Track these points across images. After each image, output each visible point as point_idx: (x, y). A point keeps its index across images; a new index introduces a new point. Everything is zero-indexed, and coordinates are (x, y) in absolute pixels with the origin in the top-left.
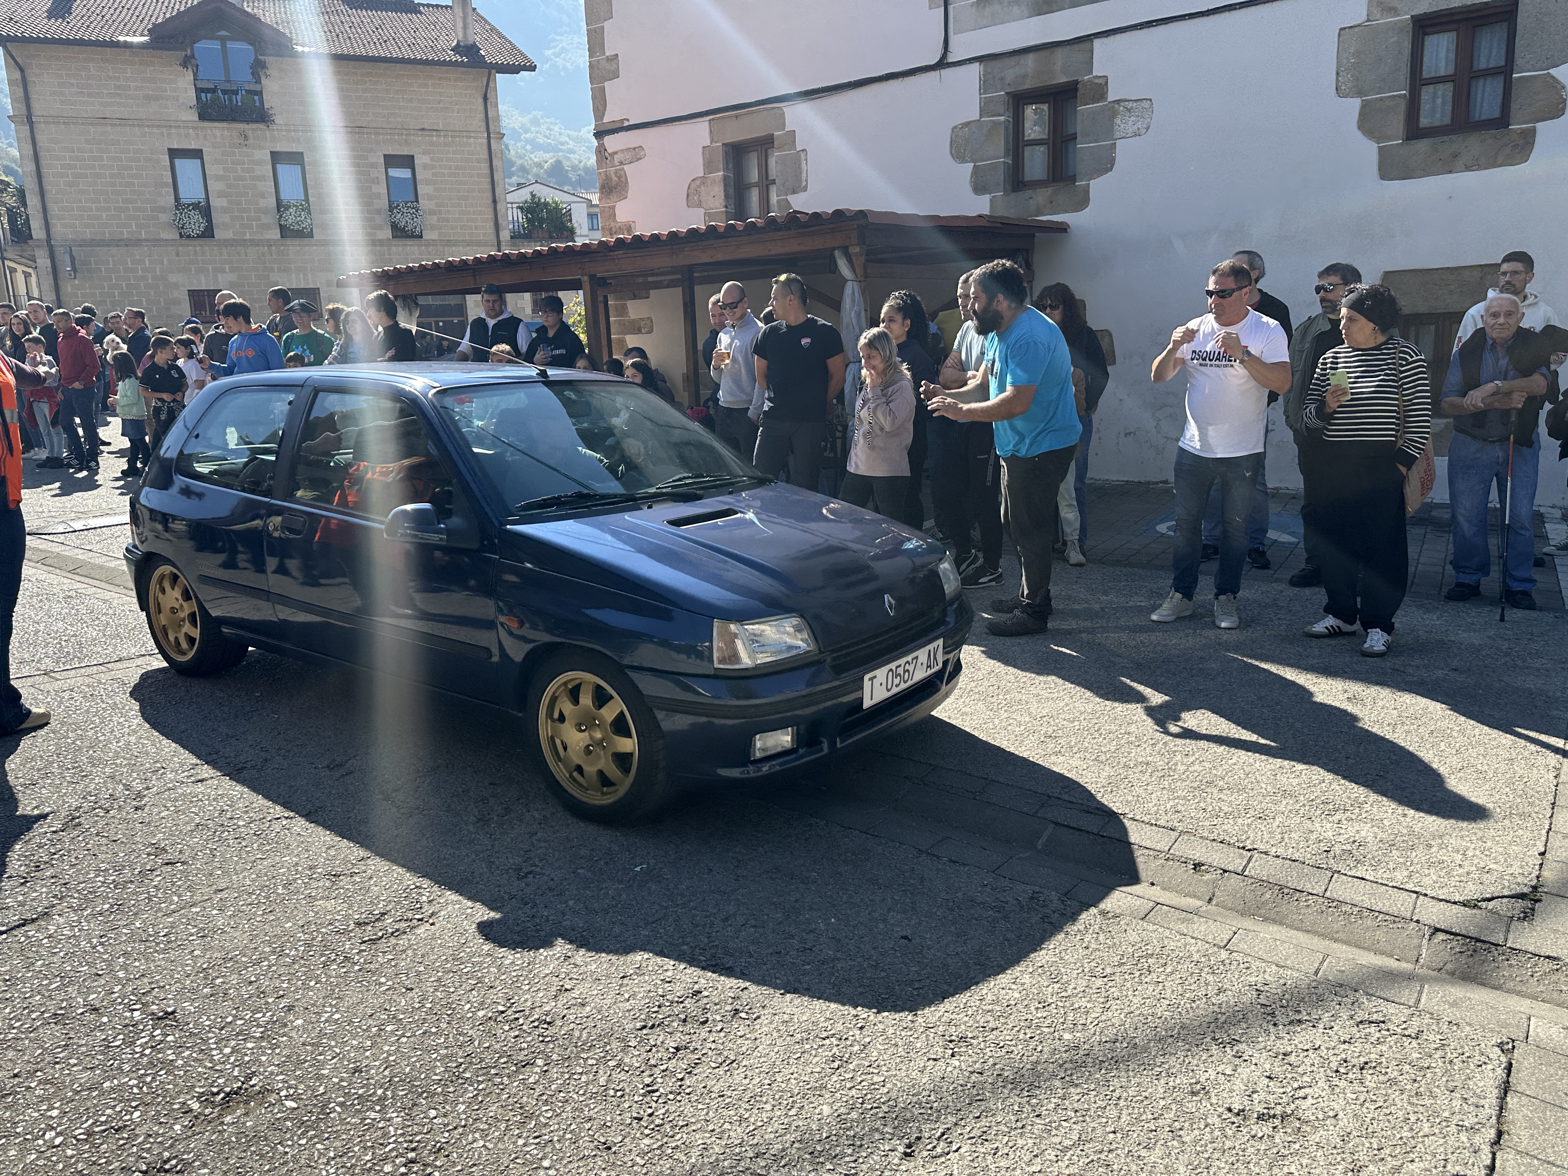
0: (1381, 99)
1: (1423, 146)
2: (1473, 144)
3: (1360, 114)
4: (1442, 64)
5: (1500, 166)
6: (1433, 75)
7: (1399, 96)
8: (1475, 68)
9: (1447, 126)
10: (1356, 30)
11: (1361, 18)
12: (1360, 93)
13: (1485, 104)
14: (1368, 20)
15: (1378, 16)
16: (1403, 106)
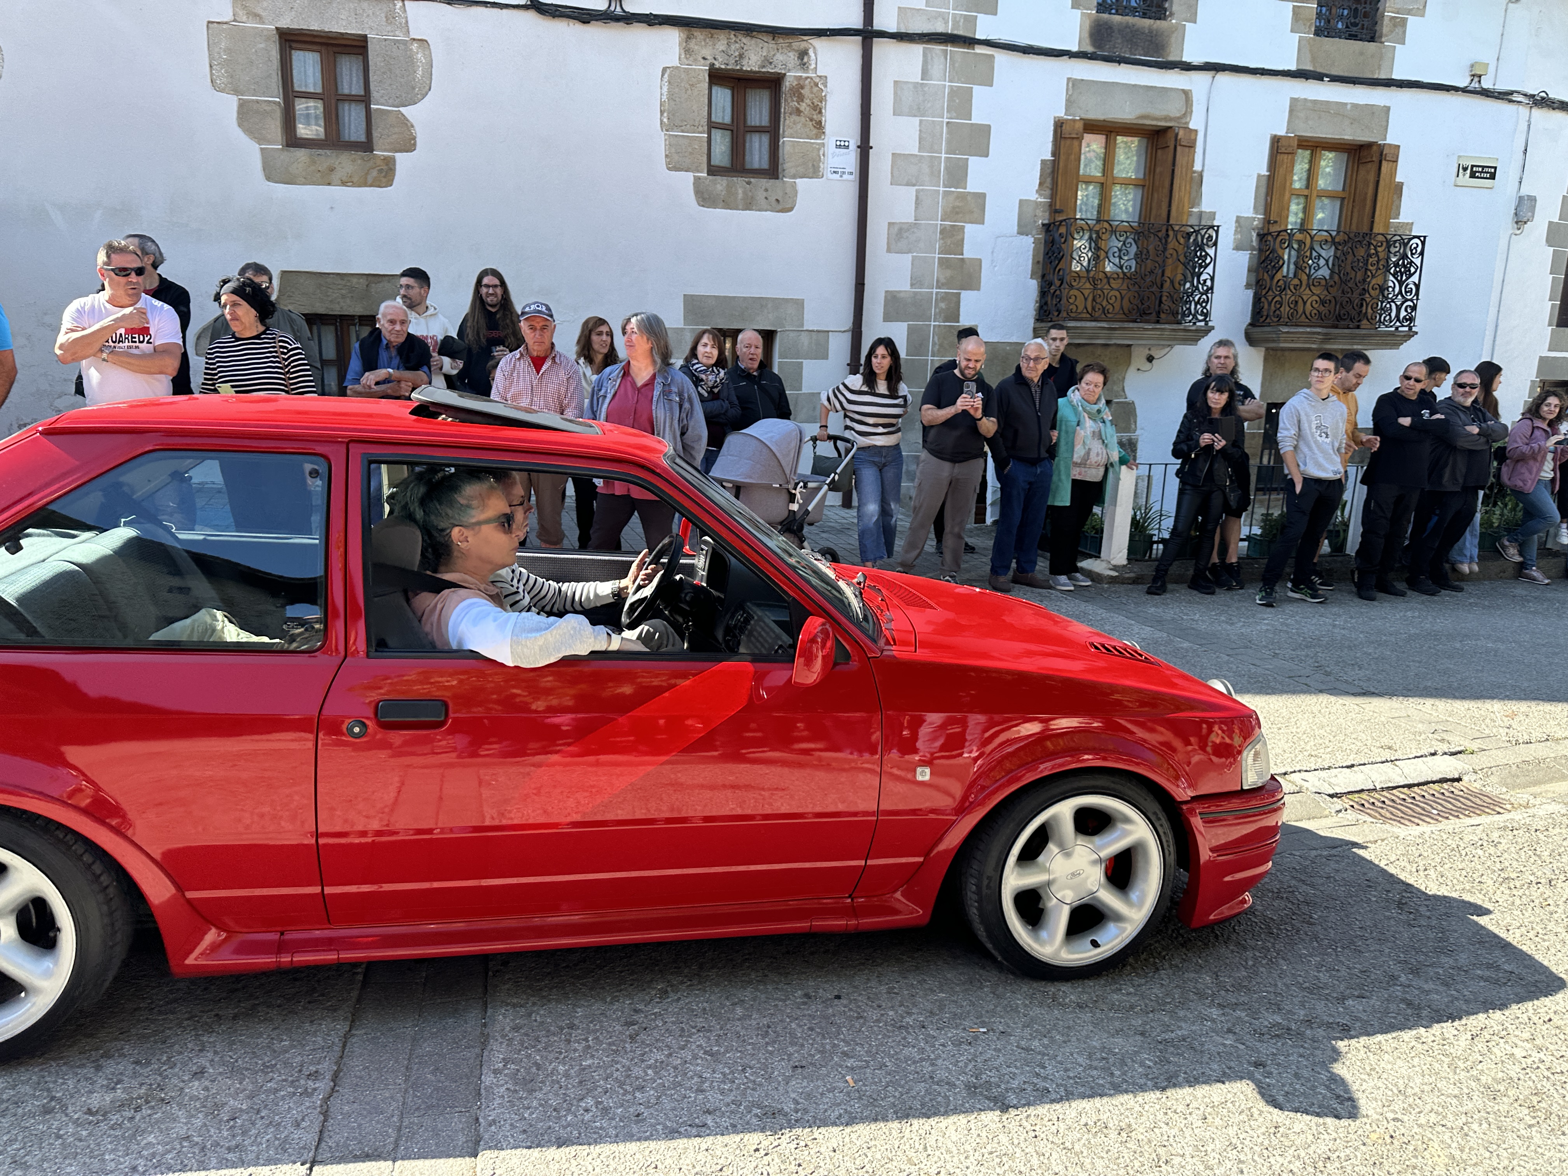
0: (257, 102)
1: (301, 154)
2: (346, 162)
3: (238, 113)
4: (311, 80)
5: (371, 186)
6: (303, 89)
7: (274, 102)
8: (340, 92)
9: (321, 140)
10: (225, 26)
11: (228, 16)
12: (236, 92)
13: (352, 127)
14: (235, 21)
15: (244, 18)
16: (278, 114)
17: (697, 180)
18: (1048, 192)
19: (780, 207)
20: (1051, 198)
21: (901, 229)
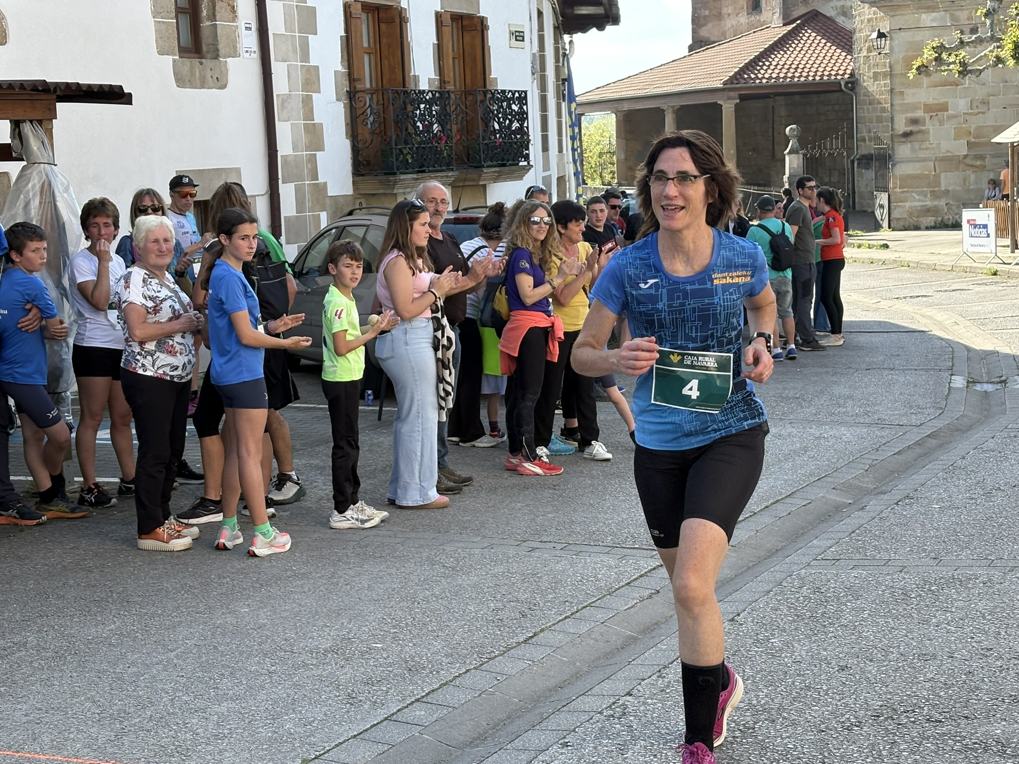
17: (174, 61)
18: (346, 64)
19: (219, 84)
20: (349, 69)
21: (283, 100)
